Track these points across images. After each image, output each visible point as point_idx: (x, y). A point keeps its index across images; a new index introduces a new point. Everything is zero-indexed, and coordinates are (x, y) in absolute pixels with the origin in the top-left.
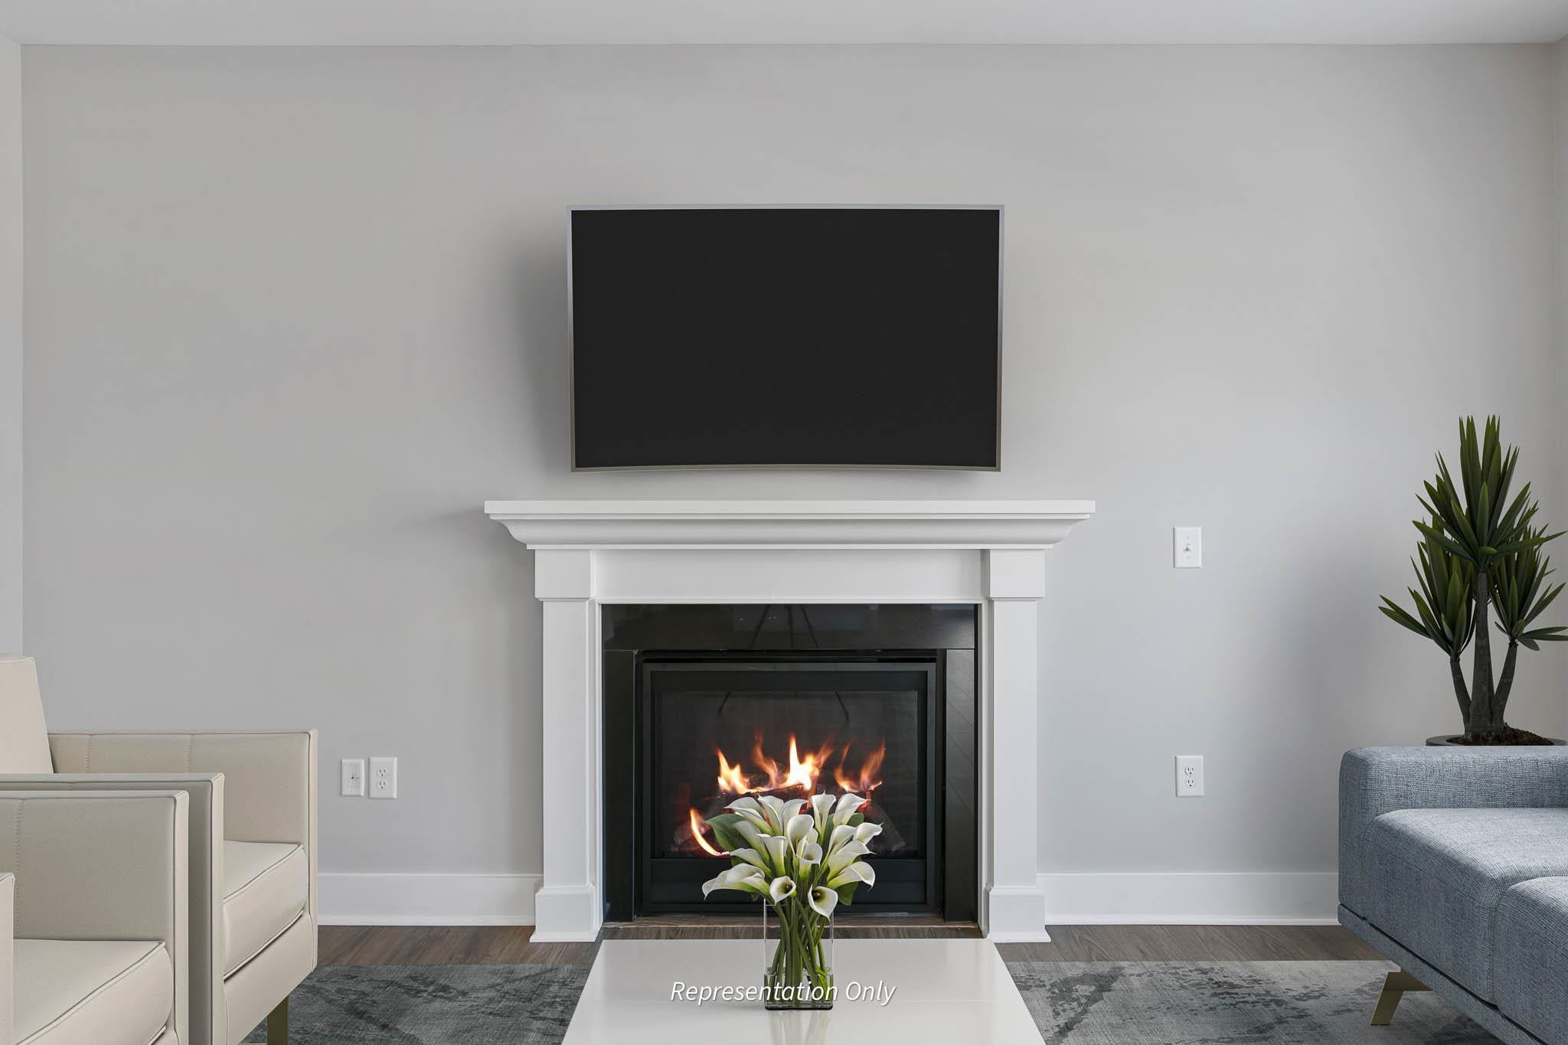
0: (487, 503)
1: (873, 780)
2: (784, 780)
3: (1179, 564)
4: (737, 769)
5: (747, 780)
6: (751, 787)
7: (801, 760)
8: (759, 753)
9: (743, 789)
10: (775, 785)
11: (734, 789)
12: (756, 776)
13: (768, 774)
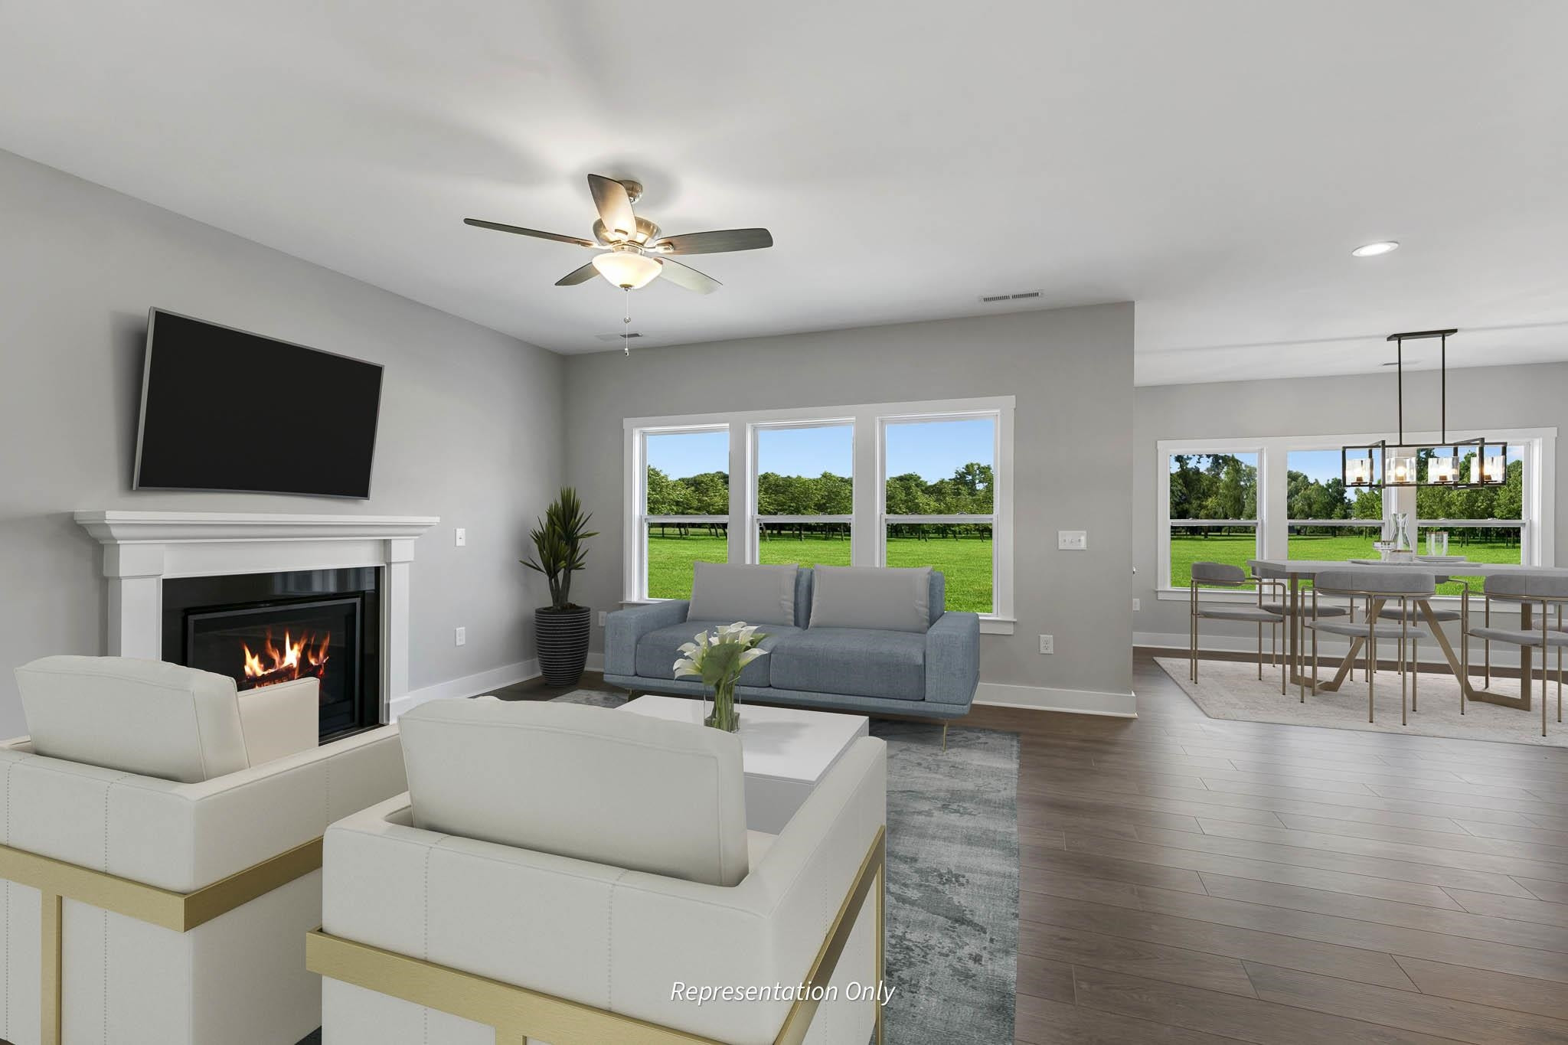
0: (107, 512)
2: (283, 663)
3: (458, 545)
4: (257, 658)
5: (262, 666)
6: (265, 670)
7: (292, 647)
8: (270, 646)
9: (260, 672)
10: (278, 667)
11: (255, 673)
12: (267, 662)
13: (274, 660)
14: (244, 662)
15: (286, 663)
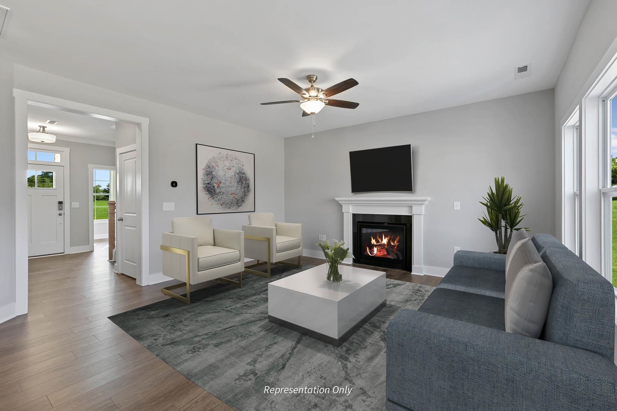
1: (397, 243)
2: (382, 242)
3: (455, 209)
4: (374, 240)
6: (377, 243)
7: (385, 239)
8: (378, 237)
9: (375, 244)
10: (380, 243)
11: (374, 243)
12: (377, 241)
13: (379, 241)
14: (371, 241)
15: (383, 243)
